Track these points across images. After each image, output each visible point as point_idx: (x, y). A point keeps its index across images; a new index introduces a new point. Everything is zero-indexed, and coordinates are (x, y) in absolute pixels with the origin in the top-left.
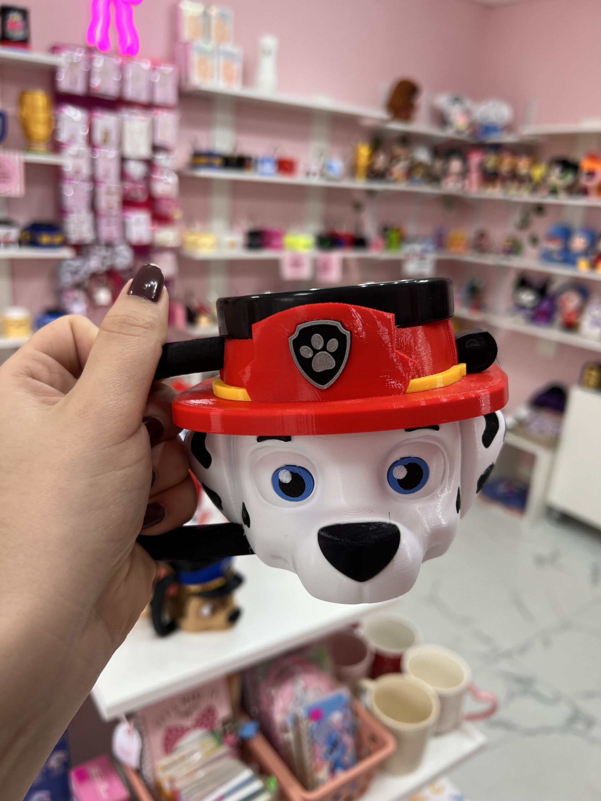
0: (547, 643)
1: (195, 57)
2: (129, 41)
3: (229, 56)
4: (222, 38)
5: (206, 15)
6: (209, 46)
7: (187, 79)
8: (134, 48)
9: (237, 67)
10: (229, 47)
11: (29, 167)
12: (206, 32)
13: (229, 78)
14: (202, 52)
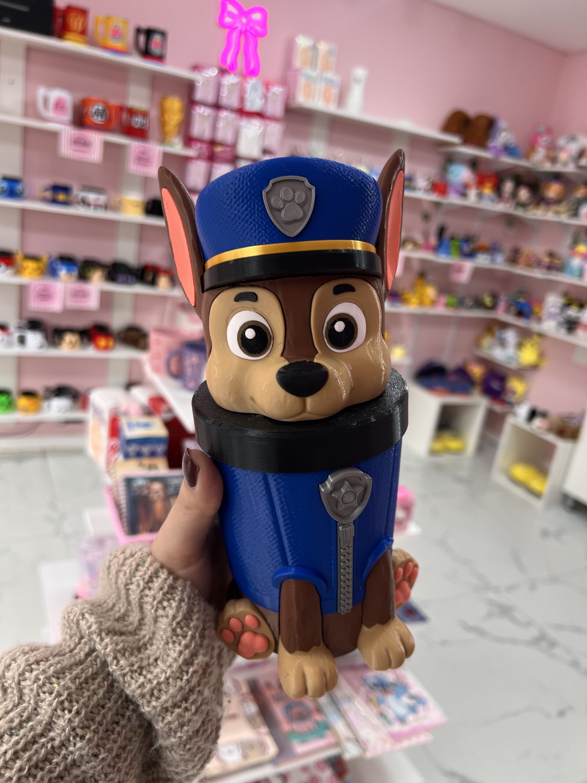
0: (533, 587)
1: (302, 82)
2: (252, 66)
3: (329, 82)
4: (325, 68)
5: (314, 48)
6: (314, 74)
7: (294, 98)
8: (256, 71)
9: (334, 91)
10: (330, 75)
11: (167, 156)
12: (313, 62)
13: (327, 100)
14: (308, 78)
